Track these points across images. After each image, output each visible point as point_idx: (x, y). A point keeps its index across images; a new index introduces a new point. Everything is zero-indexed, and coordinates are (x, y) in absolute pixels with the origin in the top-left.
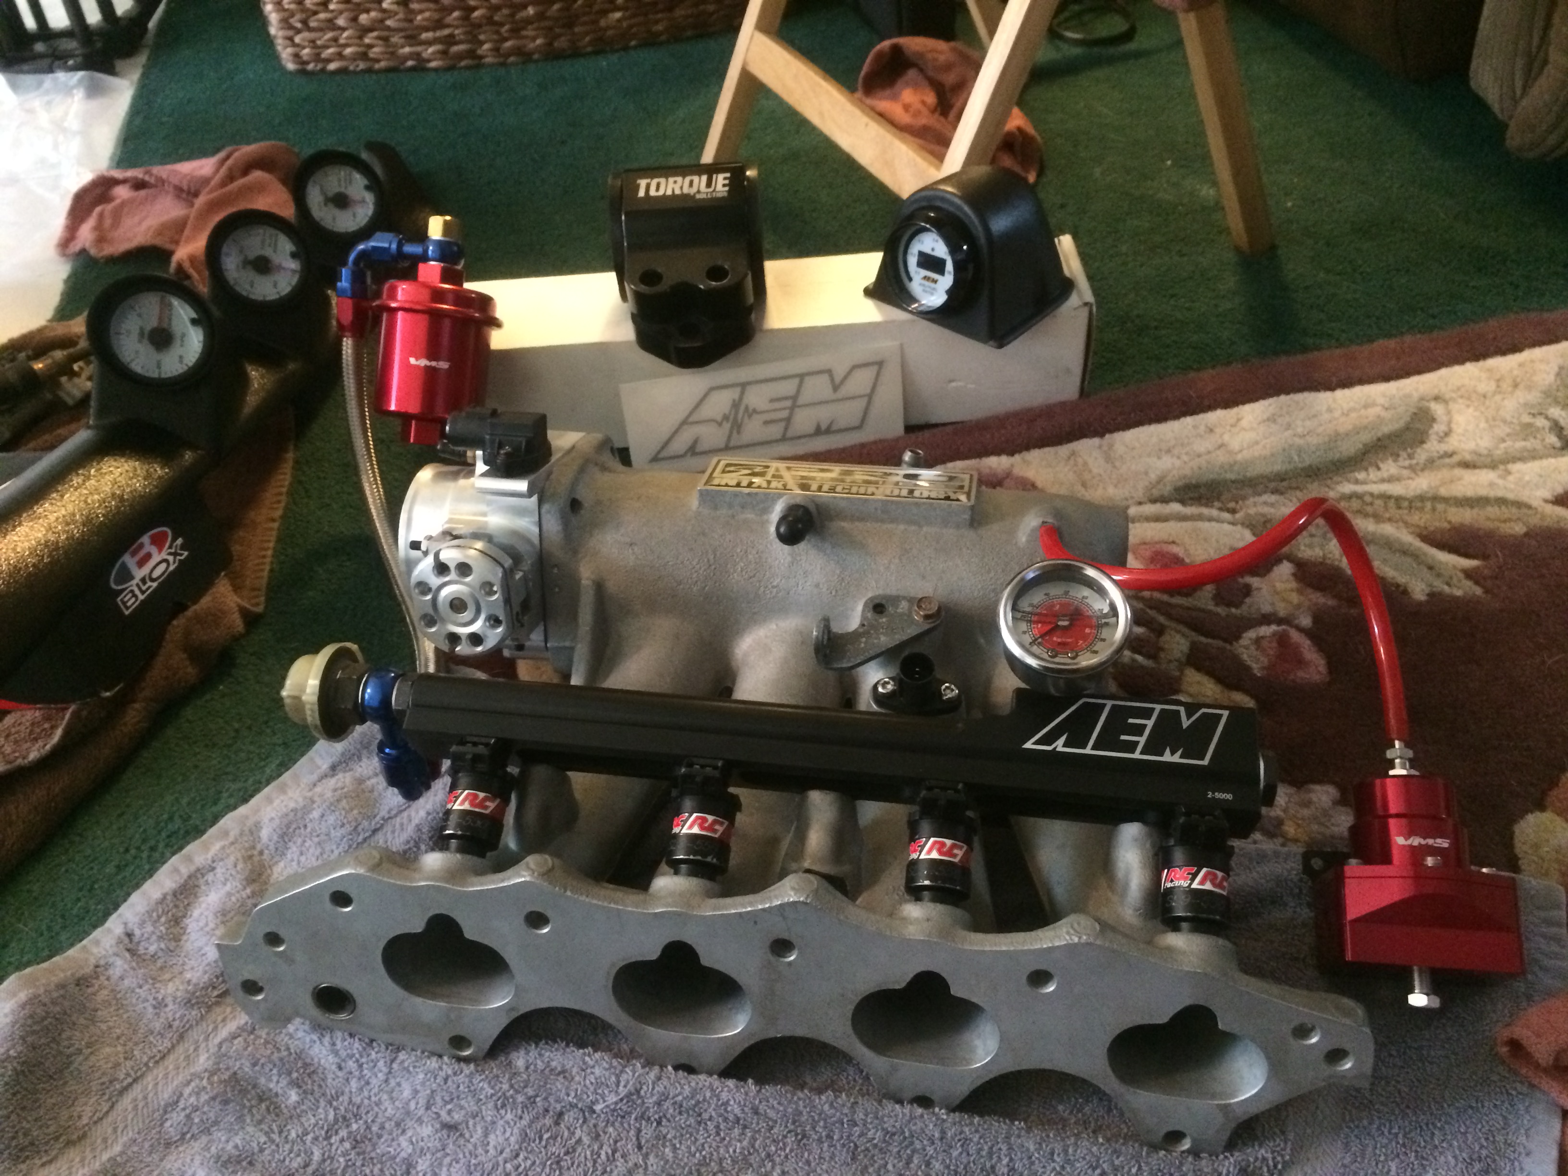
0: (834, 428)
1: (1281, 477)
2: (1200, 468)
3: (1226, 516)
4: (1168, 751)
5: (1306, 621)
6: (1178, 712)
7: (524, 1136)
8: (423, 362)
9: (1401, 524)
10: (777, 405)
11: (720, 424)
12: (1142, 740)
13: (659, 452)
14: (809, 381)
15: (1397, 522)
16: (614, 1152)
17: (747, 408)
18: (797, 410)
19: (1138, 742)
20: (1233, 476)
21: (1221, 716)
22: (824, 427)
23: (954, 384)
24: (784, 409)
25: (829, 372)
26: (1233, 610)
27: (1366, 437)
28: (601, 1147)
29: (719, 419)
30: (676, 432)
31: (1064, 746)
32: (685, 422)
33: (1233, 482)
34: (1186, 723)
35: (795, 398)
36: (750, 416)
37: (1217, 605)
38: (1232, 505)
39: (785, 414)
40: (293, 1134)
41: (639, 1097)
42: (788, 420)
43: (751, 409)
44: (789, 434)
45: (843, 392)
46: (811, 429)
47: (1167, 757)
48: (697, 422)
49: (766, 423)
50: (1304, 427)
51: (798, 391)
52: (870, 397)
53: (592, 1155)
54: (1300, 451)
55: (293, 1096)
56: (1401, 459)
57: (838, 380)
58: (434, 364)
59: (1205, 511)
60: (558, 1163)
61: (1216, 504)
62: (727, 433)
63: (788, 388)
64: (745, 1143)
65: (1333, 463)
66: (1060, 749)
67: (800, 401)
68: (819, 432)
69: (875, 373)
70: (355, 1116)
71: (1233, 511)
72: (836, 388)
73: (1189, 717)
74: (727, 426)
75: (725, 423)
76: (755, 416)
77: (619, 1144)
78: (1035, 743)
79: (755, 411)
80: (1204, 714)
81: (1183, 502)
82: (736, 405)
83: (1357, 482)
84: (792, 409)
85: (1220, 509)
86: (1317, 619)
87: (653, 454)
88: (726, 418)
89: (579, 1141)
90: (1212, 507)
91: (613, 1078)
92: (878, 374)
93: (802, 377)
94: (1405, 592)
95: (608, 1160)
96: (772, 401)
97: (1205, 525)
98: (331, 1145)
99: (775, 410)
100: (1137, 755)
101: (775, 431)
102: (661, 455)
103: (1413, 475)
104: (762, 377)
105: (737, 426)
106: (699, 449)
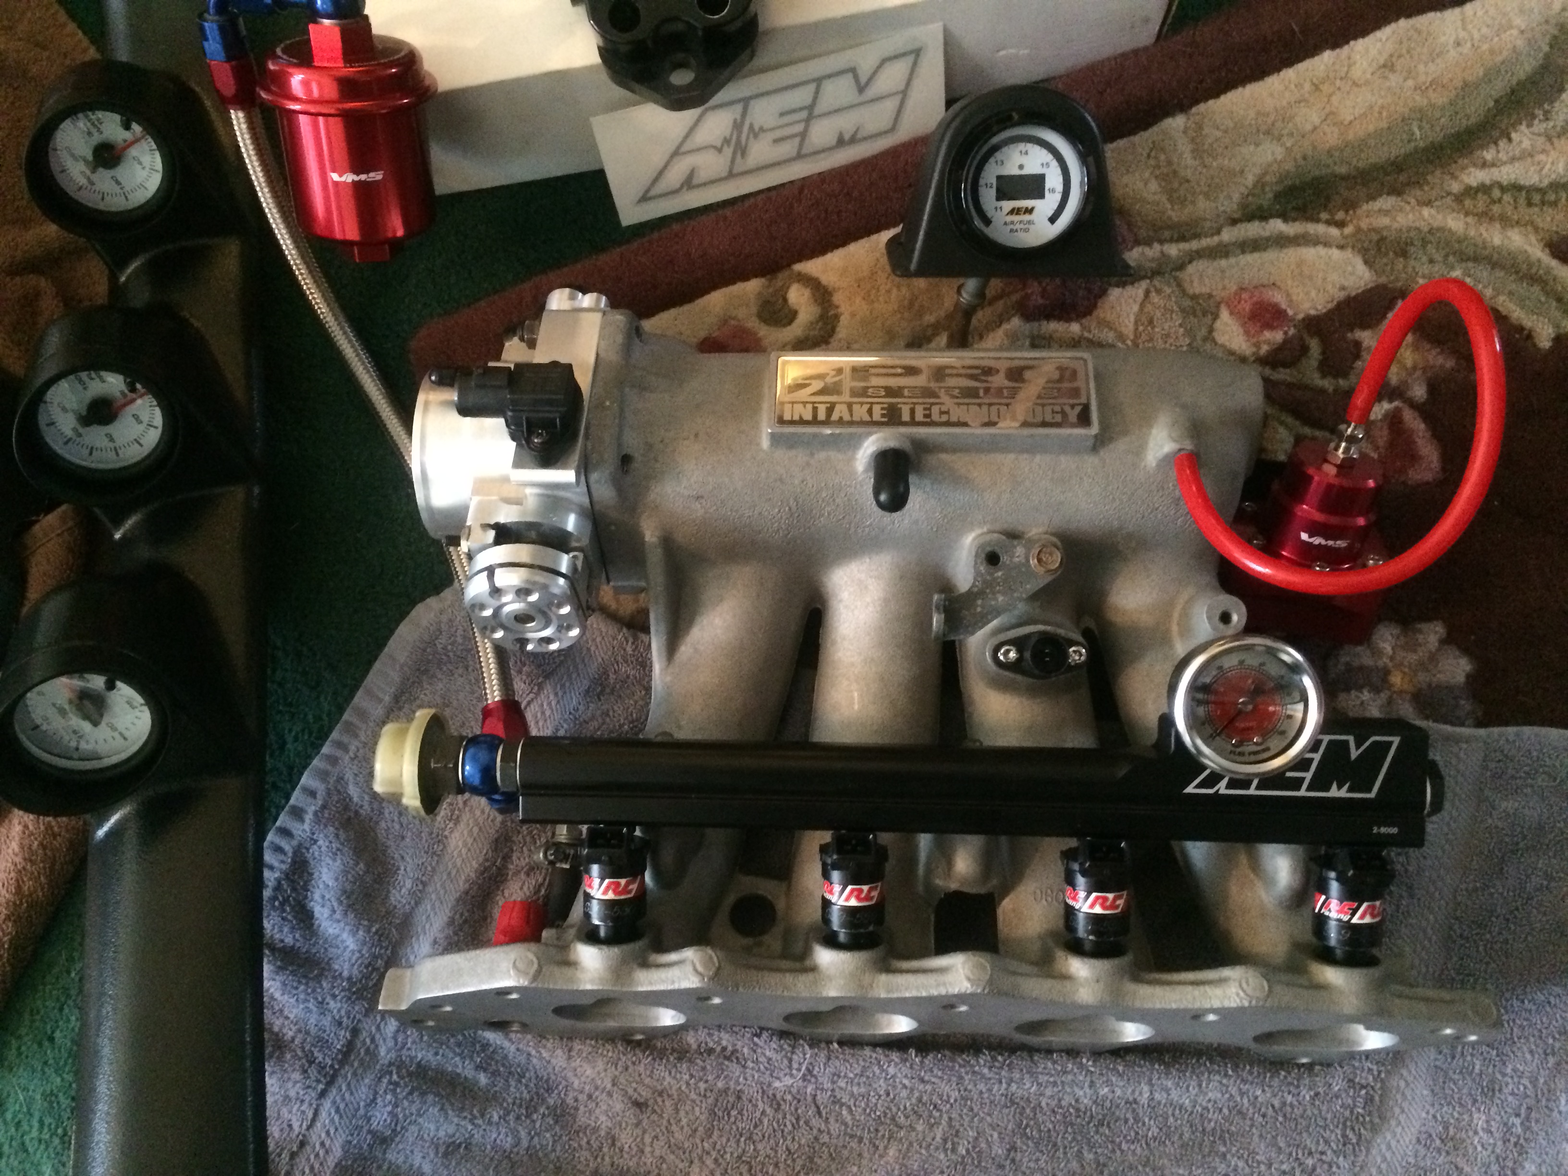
0: (859, 136)
1: (1397, 166)
2: (1305, 158)
3: (1334, 231)
4: (1335, 786)
5: (1419, 392)
6: (1346, 742)
7: (712, 1113)
8: (349, 178)
9: (1529, 228)
10: (787, 119)
11: (720, 150)
12: (1308, 776)
13: (648, 191)
14: (829, 87)
15: (1526, 225)
16: (798, 1119)
17: (751, 127)
18: (813, 121)
19: (1304, 779)
20: (1343, 170)
21: (1390, 743)
22: (847, 137)
23: (1002, 53)
24: (799, 122)
25: (853, 71)
26: (1341, 382)
27: (1499, 87)
28: (784, 1117)
29: (719, 145)
30: (666, 167)
31: (1227, 787)
32: (676, 153)
33: (1344, 178)
34: (1354, 754)
35: (811, 108)
36: (756, 136)
37: (1324, 376)
38: (1340, 215)
39: (799, 128)
40: (496, 1118)
41: (812, 1076)
42: (803, 135)
43: (756, 128)
44: (804, 151)
45: (870, 93)
46: (834, 142)
47: (1335, 792)
48: (689, 152)
49: (776, 141)
50: (1427, 74)
51: (815, 98)
52: (904, 94)
53: (779, 1126)
54: (1421, 115)
55: (483, 1079)
56: (1536, 122)
57: (863, 80)
58: (363, 177)
59: (1312, 228)
60: (750, 1138)
61: (1324, 216)
62: (729, 159)
63: (802, 97)
64: (914, 1101)
65: (1458, 136)
66: (1223, 791)
67: (817, 111)
68: (841, 142)
69: (910, 64)
70: (547, 1091)
71: (1341, 225)
72: (861, 89)
73: (1358, 747)
74: (728, 151)
75: (725, 148)
76: (762, 135)
77: (799, 1111)
78: (1198, 786)
79: (762, 130)
80: (1375, 743)
81: (1285, 217)
82: (737, 126)
83: (1484, 165)
84: (808, 121)
85: (1328, 223)
86: (1433, 388)
87: (641, 194)
88: (727, 141)
89: (763, 1113)
90: (1318, 221)
91: (786, 1062)
92: (915, 64)
93: (819, 81)
94: (1529, 336)
95: (794, 1127)
96: (782, 114)
97: (1309, 253)
98: (534, 1121)
99: (787, 125)
100: (1303, 792)
101: (788, 149)
102: (652, 193)
103: (1548, 147)
104: (769, 88)
105: (741, 150)
106: (695, 181)
